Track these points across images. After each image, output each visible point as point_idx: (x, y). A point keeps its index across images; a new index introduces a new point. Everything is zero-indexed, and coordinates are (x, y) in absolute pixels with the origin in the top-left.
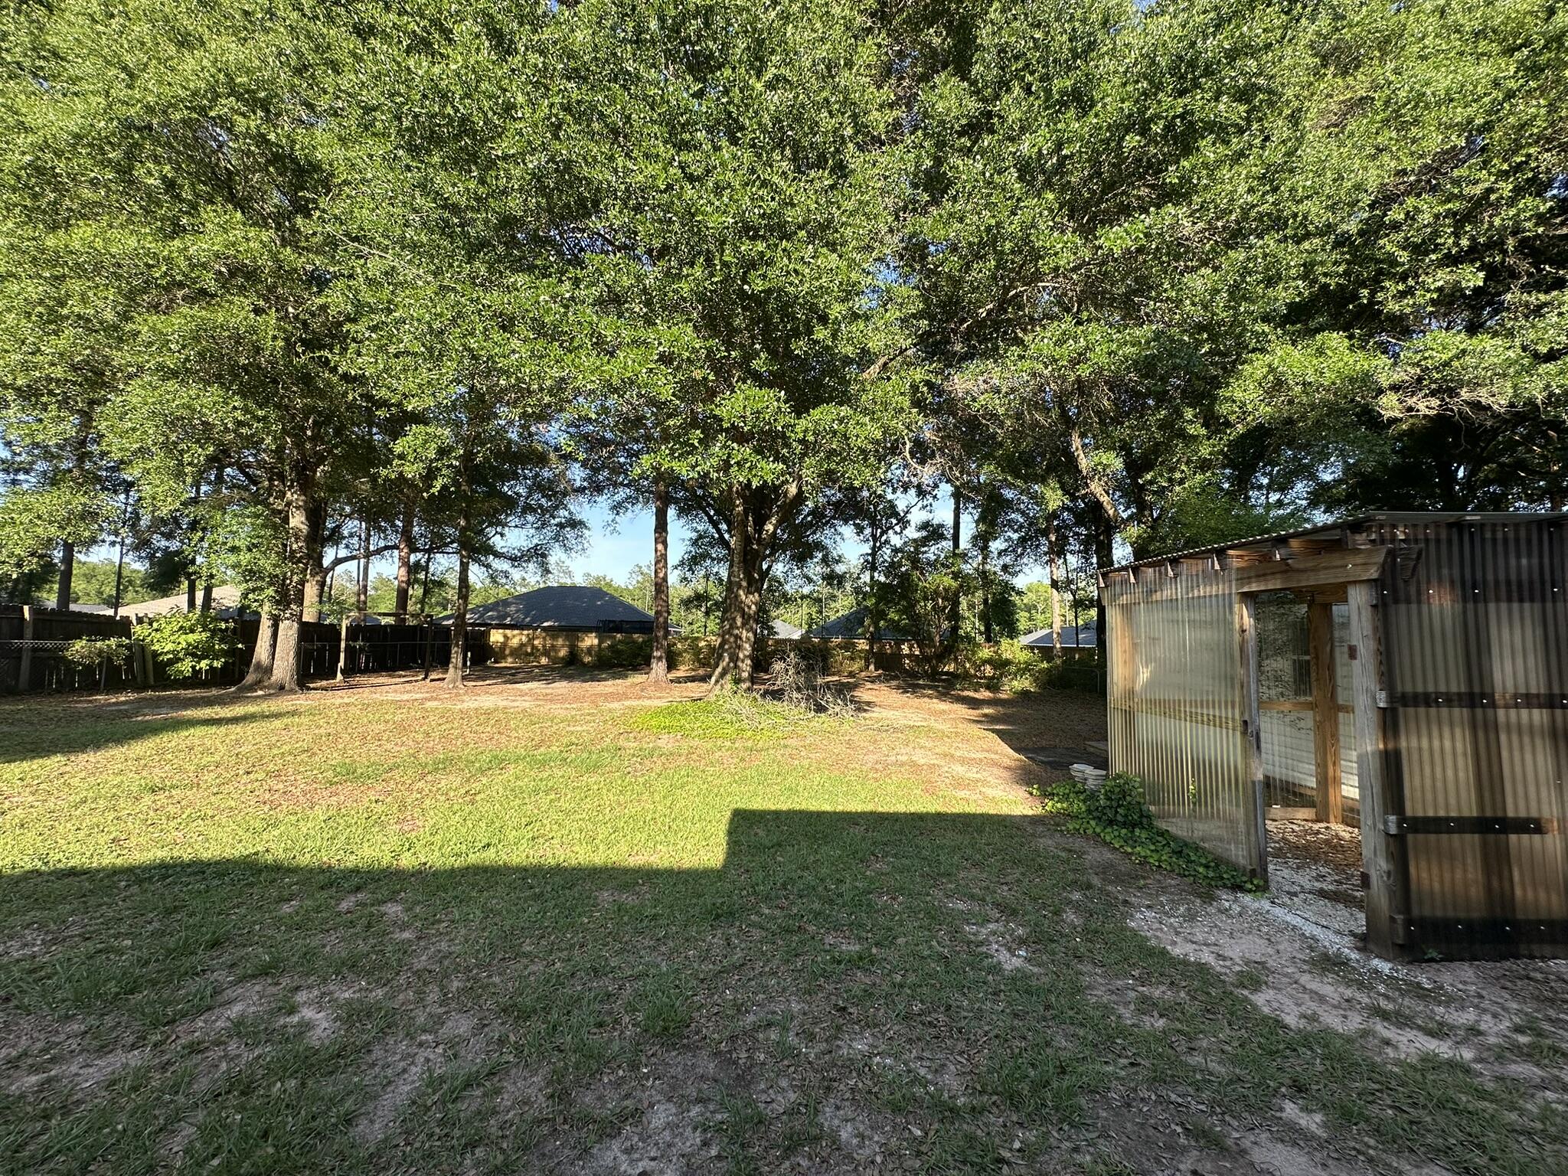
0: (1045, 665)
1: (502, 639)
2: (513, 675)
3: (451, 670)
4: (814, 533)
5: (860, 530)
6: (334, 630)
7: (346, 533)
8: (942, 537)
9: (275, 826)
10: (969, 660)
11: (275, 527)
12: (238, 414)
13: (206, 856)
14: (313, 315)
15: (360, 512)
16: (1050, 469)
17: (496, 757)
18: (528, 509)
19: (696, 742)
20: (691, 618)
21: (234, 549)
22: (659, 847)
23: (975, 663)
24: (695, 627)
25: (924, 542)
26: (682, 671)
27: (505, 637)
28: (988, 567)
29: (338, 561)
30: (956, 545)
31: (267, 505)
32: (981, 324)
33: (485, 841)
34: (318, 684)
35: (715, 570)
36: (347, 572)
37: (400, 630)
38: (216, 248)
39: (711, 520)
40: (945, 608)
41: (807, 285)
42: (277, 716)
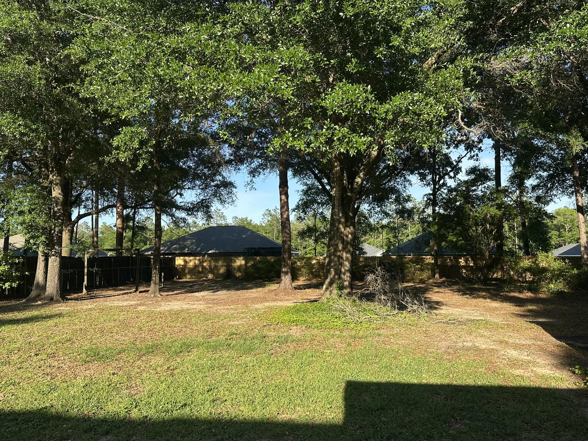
0: (575, 271)
1: (182, 263)
2: (191, 287)
3: (152, 285)
4: (390, 181)
5: (423, 177)
6: (80, 260)
7: (84, 198)
8: (487, 178)
9: (55, 390)
10: (513, 269)
11: (44, 198)
12: (22, 129)
13: (17, 408)
14: (60, 61)
15: (92, 184)
16: (572, 122)
17: (184, 344)
18: (196, 177)
19: (316, 331)
20: (305, 243)
21: (21, 213)
22: (298, 408)
23: (517, 271)
24: (307, 250)
25: (473, 183)
26: (301, 281)
27: (185, 261)
28: (525, 199)
29: (80, 217)
30: (498, 183)
31: (39, 184)
32: (512, 19)
33: (183, 402)
34: (73, 296)
35: (320, 211)
36: (86, 223)
37: (119, 260)
38: (4, 26)
39: (316, 177)
40: (492, 231)
41: (386, 8)
42: (50, 317)
